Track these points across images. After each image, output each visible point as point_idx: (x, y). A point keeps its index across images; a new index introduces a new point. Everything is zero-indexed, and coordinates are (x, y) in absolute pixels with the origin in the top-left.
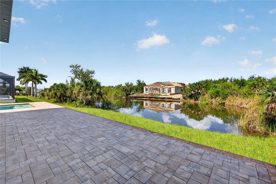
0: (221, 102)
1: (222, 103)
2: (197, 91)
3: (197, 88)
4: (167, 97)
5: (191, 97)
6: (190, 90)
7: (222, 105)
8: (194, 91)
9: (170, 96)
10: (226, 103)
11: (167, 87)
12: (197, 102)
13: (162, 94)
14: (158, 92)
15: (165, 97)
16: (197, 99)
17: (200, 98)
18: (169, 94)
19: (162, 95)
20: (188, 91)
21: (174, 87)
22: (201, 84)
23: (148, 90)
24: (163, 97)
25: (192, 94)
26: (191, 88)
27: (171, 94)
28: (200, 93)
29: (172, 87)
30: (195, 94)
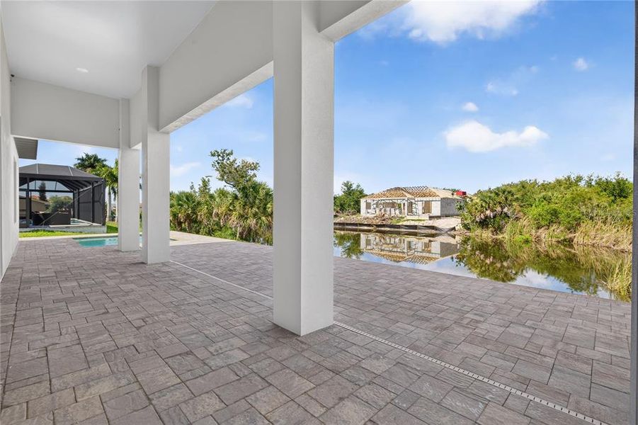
0: (562, 238)
1: (565, 240)
2: (499, 209)
3: (500, 203)
4: (421, 224)
5: (484, 224)
6: (482, 206)
7: (565, 246)
8: (492, 211)
9: (431, 223)
10: (575, 240)
11: (419, 199)
12: (500, 237)
13: (409, 217)
14: (397, 212)
15: (416, 223)
16: (499, 229)
17: (508, 228)
18: (426, 217)
19: (408, 220)
20: (476, 209)
21: (437, 198)
22: (509, 192)
23: (372, 207)
24: (412, 223)
25: (486, 217)
26: (484, 201)
27: (431, 218)
28: (507, 216)
29: (434, 199)
30: (494, 217)
